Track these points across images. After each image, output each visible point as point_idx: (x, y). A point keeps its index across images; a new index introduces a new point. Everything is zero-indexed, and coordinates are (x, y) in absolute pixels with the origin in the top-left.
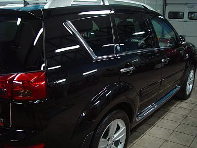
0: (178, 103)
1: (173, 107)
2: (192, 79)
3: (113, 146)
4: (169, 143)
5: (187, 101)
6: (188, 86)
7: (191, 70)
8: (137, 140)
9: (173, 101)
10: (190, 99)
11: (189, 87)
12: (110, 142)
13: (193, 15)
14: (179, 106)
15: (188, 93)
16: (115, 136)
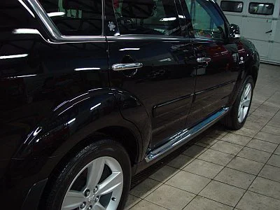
0: (223, 135)
1: (215, 141)
2: (248, 99)
3: (97, 204)
4: (201, 200)
5: (238, 132)
6: (240, 109)
7: (246, 84)
8: (149, 193)
9: (217, 132)
10: (243, 129)
11: (243, 111)
12: (90, 197)
13: (256, 8)
14: (224, 139)
15: (240, 120)
16: (102, 186)
